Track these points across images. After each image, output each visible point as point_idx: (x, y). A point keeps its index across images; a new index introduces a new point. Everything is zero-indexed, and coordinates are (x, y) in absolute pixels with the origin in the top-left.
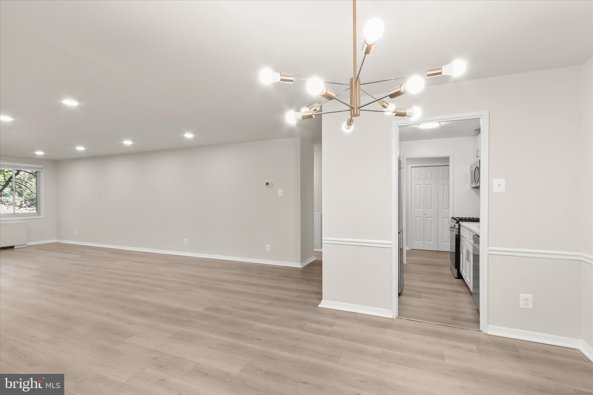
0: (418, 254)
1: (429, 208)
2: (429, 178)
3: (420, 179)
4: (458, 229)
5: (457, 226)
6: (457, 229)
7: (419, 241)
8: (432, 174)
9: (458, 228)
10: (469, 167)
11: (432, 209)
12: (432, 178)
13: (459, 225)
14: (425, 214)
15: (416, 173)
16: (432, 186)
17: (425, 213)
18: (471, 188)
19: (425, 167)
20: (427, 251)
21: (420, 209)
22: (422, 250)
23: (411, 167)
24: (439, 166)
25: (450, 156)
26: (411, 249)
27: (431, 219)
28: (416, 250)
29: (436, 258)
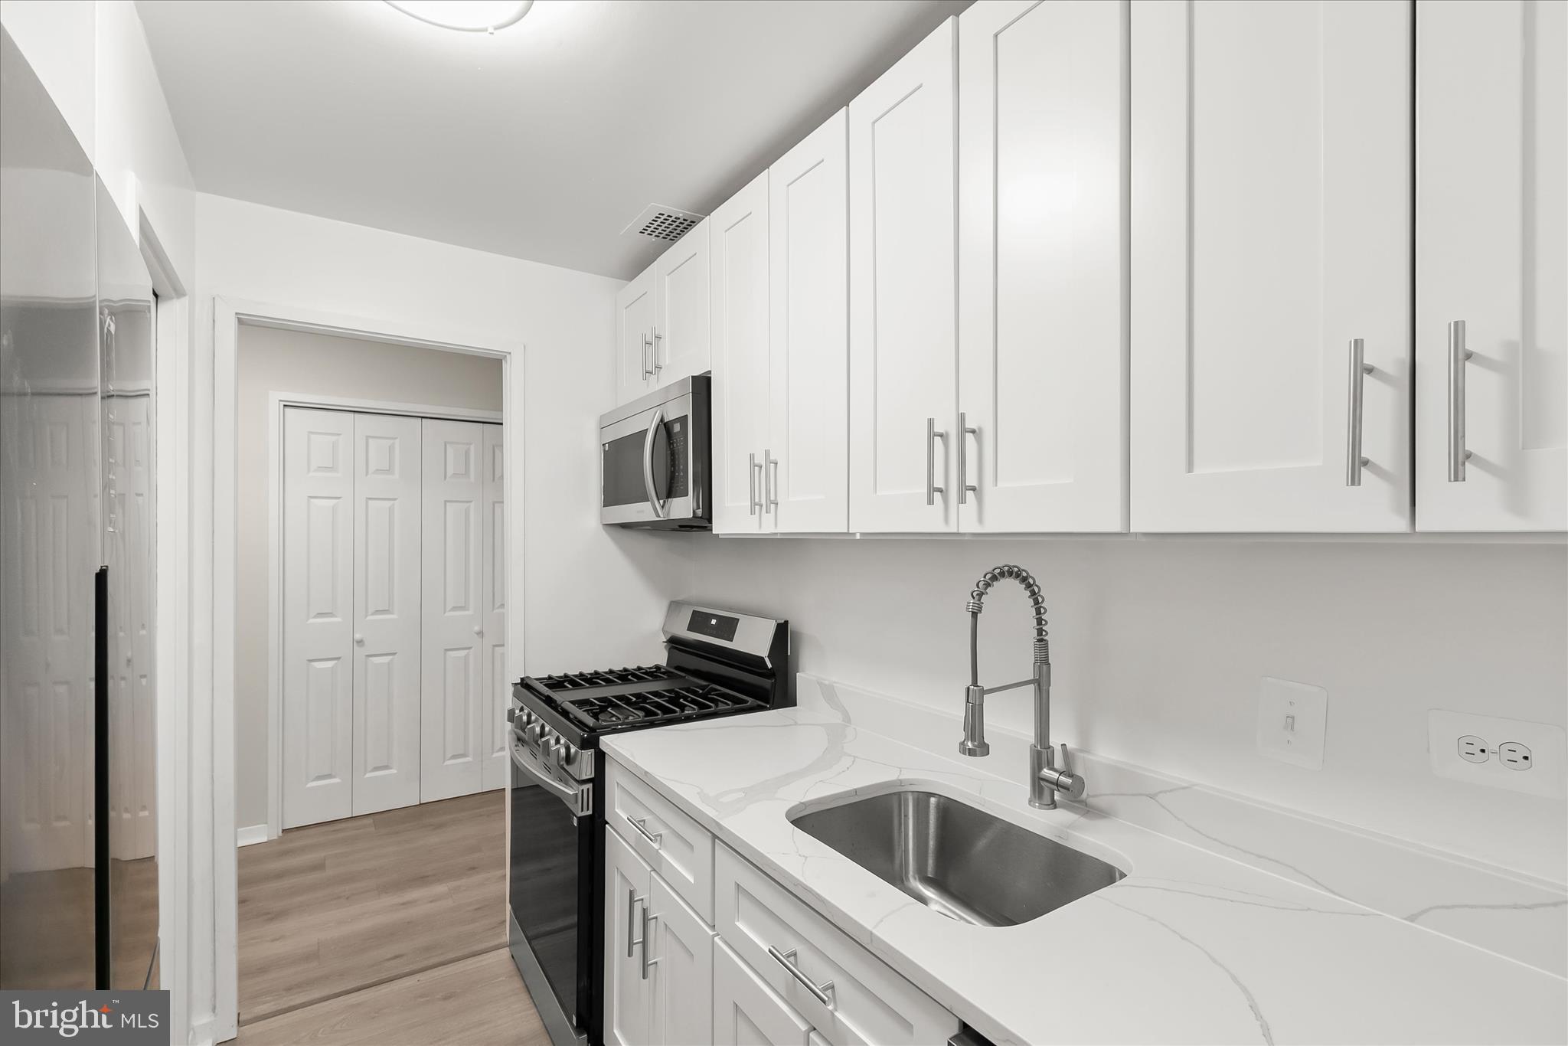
0: (319, 867)
1: (377, 612)
3: (332, 469)
4: (590, 784)
5: (585, 765)
6: (585, 787)
7: (329, 776)
8: (391, 449)
9: (592, 775)
10: (591, 427)
11: (392, 613)
12: (389, 471)
13: (600, 758)
14: (360, 642)
15: (312, 436)
16: (391, 510)
17: (358, 636)
18: (604, 529)
19: (357, 415)
20: (369, 821)
21: (331, 617)
22: (343, 825)
23: (285, 406)
24: (422, 417)
25: (508, 356)
26: (283, 831)
27: (389, 663)
28: (313, 829)
29: (423, 880)
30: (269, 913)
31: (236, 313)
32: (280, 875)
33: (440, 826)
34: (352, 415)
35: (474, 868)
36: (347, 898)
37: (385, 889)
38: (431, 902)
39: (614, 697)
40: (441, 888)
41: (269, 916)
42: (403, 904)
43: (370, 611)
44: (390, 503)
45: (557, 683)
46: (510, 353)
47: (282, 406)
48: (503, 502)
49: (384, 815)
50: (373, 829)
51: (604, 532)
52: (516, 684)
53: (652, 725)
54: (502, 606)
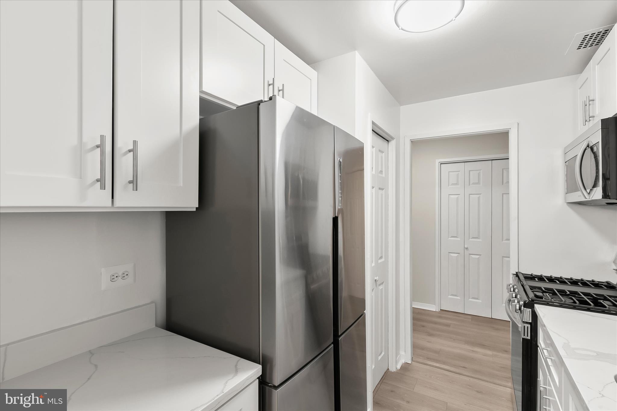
0: (448, 325)
1: (473, 238)
2: (473, 184)
3: (457, 184)
4: (529, 326)
5: (527, 315)
8: (479, 175)
9: (530, 321)
10: (559, 154)
12: (478, 183)
13: (534, 316)
14: (467, 248)
15: (450, 173)
16: (479, 198)
17: (466, 246)
18: (567, 205)
19: (466, 163)
20: (470, 317)
21: (456, 238)
22: (460, 315)
23: (441, 164)
24: (492, 160)
25: (510, 130)
26: (441, 310)
27: (478, 258)
28: (450, 313)
29: (483, 346)
30: (429, 333)
31: (410, 140)
32: (436, 323)
33: (497, 329)
34: (464, 163)
35: (506, 351)
36: (454, 340)
37: (467, 343)
38: (483, 355)
39: (556, 289)
40: (489, 352)
41: (429, 334)
42: (473, 351)
43: (471, 237)
44: (478, 196)
45: (531, 278)
46: (510, 129)
47: (440, 164)
48: (509, 194)
49: (476, 317)
50: (471, 320)
51: (567, 206)
52: (514, 274)
53: (574, 308)
54: (508, 240)
